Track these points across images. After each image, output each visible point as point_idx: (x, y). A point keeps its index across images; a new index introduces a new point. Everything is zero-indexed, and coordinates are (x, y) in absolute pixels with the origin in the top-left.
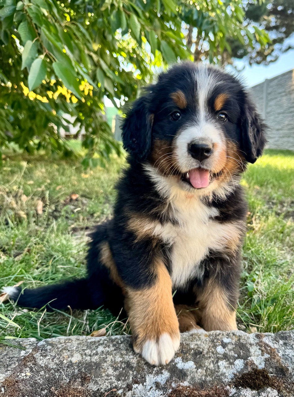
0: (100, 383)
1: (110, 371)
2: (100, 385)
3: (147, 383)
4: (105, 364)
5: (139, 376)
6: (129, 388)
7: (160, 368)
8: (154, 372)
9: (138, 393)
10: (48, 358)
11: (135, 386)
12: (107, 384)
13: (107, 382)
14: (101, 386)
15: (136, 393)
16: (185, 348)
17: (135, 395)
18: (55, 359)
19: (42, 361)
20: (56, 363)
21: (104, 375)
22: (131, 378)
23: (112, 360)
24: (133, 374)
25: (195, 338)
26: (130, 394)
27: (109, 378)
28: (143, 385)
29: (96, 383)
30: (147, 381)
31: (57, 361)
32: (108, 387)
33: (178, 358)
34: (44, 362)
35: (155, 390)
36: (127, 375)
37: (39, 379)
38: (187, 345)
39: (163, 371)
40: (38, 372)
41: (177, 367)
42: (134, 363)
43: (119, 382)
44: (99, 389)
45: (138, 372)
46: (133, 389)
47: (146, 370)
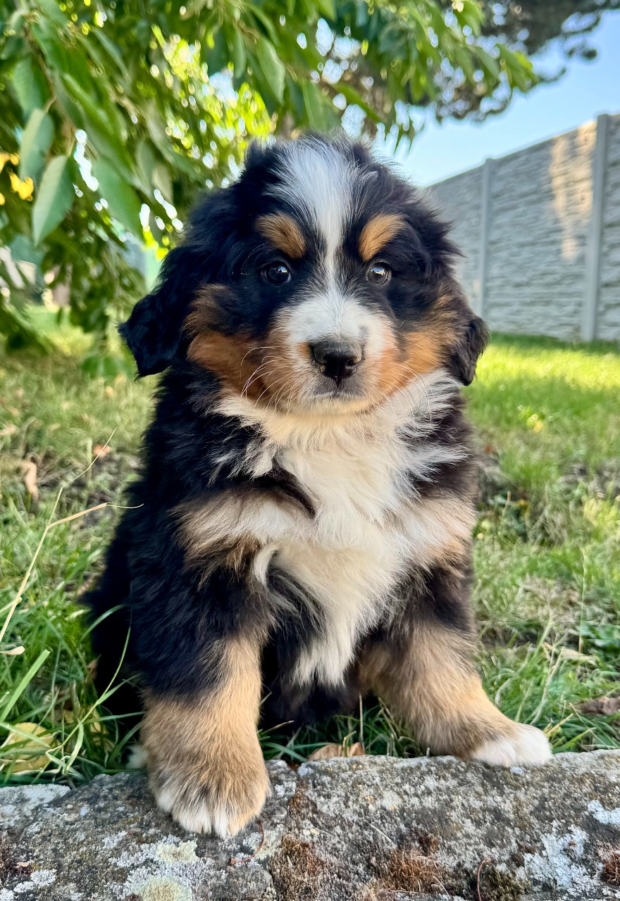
0: (457, 851)
1: (469, 827)
2: (460, 855)
3: (548, 851)
4: (453, 813)
5: (528, 837)
6: (516, 861)
7: (563, 821)
8: (554, 830)
9: (538, 872)
10: (335, 799)
11: (527, 857)
12: (471, 853)
13: (471, 848)
14: (463, 857)
15: (534, 871)
16: (600, 782)
17: (532, 874)
18: (350, 803)
19: (326, 806)
20: (355, 811)
21: (459, 835)
22: (513, 841)
23: (463, 805)
24: (514, 833)
25: (611, 763)
26: (523, 873)
27: (472, 841)
28: (541, 854)
29: (450, 851)
30: (546, 846)
31: (357, 808)
32: (475, 859)
33: (593, 801)
34: (332, 809)
35: (569, 866)
36: (503, 836)
37: (339, 842)
38: (601, 776)
39: (572, 827)
40: (330, 828)
41: (597, 821)
42: (509, 812)
43: (493, 850)
44: (459, 863)
45: (522, 828)
46: (526, 863)
47: (538, 826)
